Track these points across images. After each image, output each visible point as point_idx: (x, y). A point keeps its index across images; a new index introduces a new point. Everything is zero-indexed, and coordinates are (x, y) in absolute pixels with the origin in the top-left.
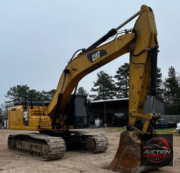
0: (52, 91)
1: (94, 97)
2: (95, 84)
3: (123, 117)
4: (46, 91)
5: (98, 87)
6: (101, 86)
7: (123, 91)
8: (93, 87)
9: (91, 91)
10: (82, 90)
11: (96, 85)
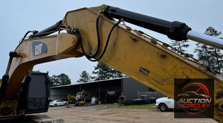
0: (61, 75)
1: (95, 79)
2: (95, 67)
3: (114, 95)
4: (56, 75)
5: (98, 70)
6: (100, 69)
7: (118, 73)
8: (94, 71)
9: (92, 73)
10: (85, 73)
11: (96, 69)
